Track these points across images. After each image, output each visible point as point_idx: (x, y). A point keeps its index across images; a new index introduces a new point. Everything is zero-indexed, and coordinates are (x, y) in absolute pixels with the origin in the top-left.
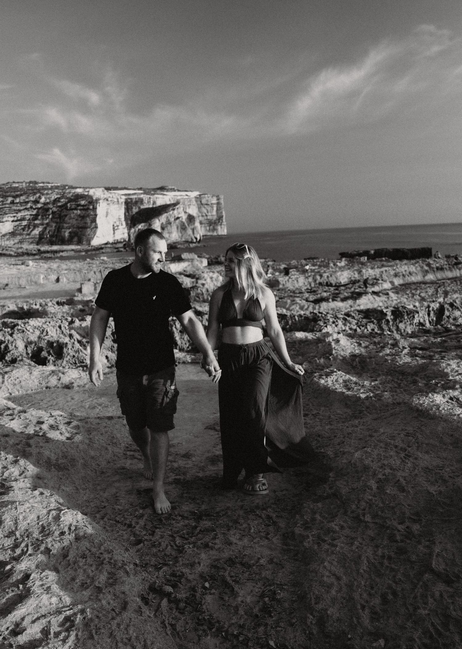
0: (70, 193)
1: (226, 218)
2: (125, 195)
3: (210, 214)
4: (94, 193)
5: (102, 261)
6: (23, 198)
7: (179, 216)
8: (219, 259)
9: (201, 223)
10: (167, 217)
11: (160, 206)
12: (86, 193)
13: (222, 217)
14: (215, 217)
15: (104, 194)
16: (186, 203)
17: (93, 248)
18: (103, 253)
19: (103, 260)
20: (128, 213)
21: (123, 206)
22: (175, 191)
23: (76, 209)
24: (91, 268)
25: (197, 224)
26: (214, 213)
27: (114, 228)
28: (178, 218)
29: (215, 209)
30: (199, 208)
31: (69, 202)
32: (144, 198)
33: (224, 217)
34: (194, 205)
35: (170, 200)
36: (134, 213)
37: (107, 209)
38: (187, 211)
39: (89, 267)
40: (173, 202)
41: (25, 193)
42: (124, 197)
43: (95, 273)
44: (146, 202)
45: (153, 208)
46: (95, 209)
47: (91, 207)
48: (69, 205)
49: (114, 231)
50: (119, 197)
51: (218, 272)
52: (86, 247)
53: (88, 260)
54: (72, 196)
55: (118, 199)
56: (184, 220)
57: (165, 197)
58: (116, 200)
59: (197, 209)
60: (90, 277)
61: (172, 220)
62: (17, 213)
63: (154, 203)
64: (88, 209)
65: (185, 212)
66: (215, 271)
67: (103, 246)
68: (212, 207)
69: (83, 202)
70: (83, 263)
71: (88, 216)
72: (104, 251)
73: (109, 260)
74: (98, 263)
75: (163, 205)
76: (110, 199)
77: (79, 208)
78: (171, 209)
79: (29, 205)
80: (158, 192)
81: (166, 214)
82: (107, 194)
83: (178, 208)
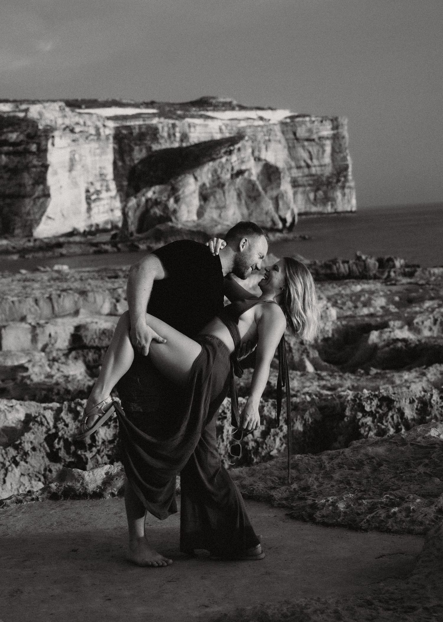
1: (353, 171)
2: (116, 118)
3: (315, 162)
4: (41, 115)
5: (55, 275)
7: (243, 167)
8: (335, 268)
9: (295, 184)
10: (215, 171)
11: (197, 145)
12: (21, 115)
13: (346, 168)
14: (328, 171)
15: (65, 117)
16: (260, 136)
17: (38, 243)
18: (62, 255)
19: (58, 272)
20: (123, 161)
21: (111, 147)
22: (233, 109)
24: (29, 290)
25: (286, 187)
26: (327, 160)
27: (88, 198)
28: (240, 173)
29: (328, 149)
30: (291, 149)
32: (160, 127)
33: (350, 169)
34: (280, 142)
35: (221, 129)
36: (136, 162)
37: (73, 154)
38: (263, 156)
39: (24, 287)
40: (227, 135)
42: (112, 124)
43: (36, 301)
44: (165, 135)
45: (180, 149)
46: (42, 152)
47: (34, 148)
49: (89, 204)
50: (100, 125)
51: (329, 299)
52: (22, 243)
53: (23, 271)
55: (98, 129)
56: (254, 178)
57: (209, 122)
58: (93, 131)
59: (286, 152)
60: (25, 312)
61: (226, 176)
63: (184, 137)
64: (26, 152)
65: (258, 159)
66: (322, 296)
67: (62, 240)
68: (322, 146)
69: (13, 136)
70: (10, 279)
71: (27, 168)
72: (64, 251)
73: (73, 271)
74: (46, 278)
75: (205, 143)
76: (77, 129)
77: (5, 149)
78: (223, 151)
80: (194, 111)
81: (211, 164)
82: (72, 118)
83: (239, 149)
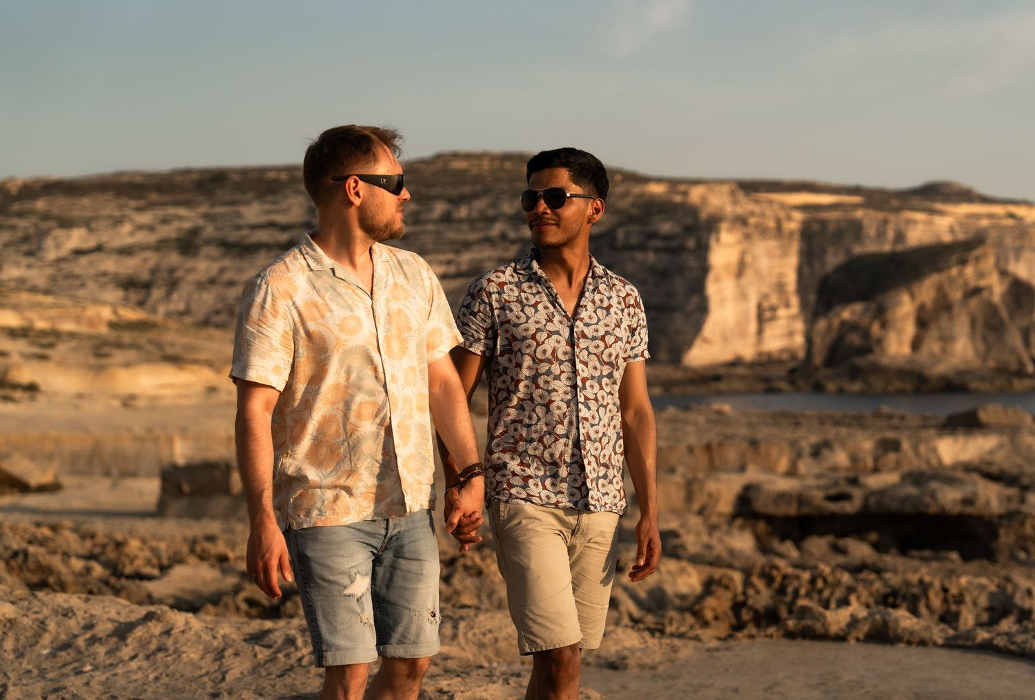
0: (625, 195)
2: (804, 208)
4: (704, 199)
5: (714, 417)
6: (479, 204)
7: (982, 283)
10: (941, 287)
11: (916, 249)
12: (678, 199)
15: (735, 202)
16: (1008, 241)
17: (689, 373)
18: (720, 391)
19: (718, 412)
21: (795, 247)
22: (972, 201)
23: (642, 247)
27: (760, 316)
28: (977, 291)
31: (621, 224)
32: (866, 222)
35: (952, 229)
36: (829, 269)
37: (743, 254)
38: (1010, 269)
40: (962, 238)
41: (487, 191)
42: (798, 216)
44: (873, 233)
45: (892, 254)
46: (703, 250)
47: (691, 243)
48: (620, 234)
49: (760, 324)
50: (782, 214)
54: (634, 205)
55: (779, 222)
56: (996, 299)
57: (935, 217)
58: (771, 223)
61: (956, 295)
62: (458, 252)
63: (900, 237)
64: (681, 249)
67: (722, 371)
69: (666, 227)
71: (680, 270)
72: (723, 386)
73: (737, 413)
74: (701, 419)
75: (929, 246)
76: (752, 221)
77: (655, 243)
78: (954, 259)
79: (497, 229)
80: (916, 201)
81: (936, 275)
82: (745, 206)
83: (978, 259)
